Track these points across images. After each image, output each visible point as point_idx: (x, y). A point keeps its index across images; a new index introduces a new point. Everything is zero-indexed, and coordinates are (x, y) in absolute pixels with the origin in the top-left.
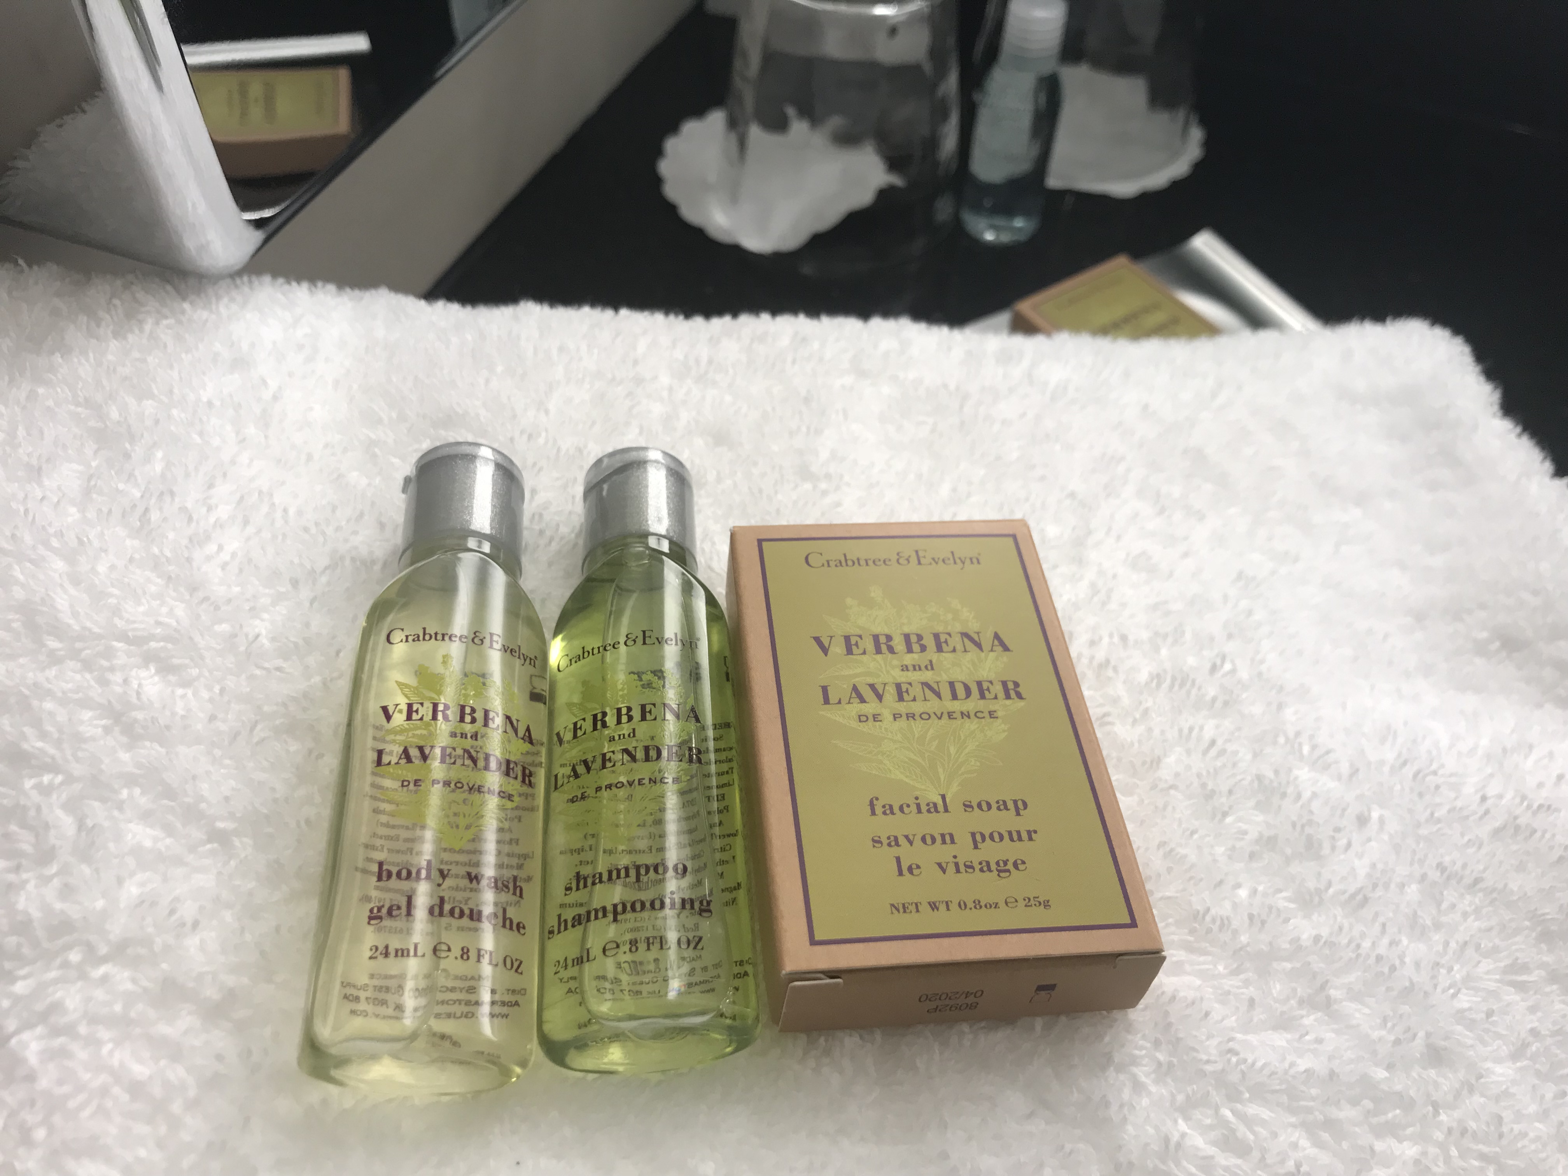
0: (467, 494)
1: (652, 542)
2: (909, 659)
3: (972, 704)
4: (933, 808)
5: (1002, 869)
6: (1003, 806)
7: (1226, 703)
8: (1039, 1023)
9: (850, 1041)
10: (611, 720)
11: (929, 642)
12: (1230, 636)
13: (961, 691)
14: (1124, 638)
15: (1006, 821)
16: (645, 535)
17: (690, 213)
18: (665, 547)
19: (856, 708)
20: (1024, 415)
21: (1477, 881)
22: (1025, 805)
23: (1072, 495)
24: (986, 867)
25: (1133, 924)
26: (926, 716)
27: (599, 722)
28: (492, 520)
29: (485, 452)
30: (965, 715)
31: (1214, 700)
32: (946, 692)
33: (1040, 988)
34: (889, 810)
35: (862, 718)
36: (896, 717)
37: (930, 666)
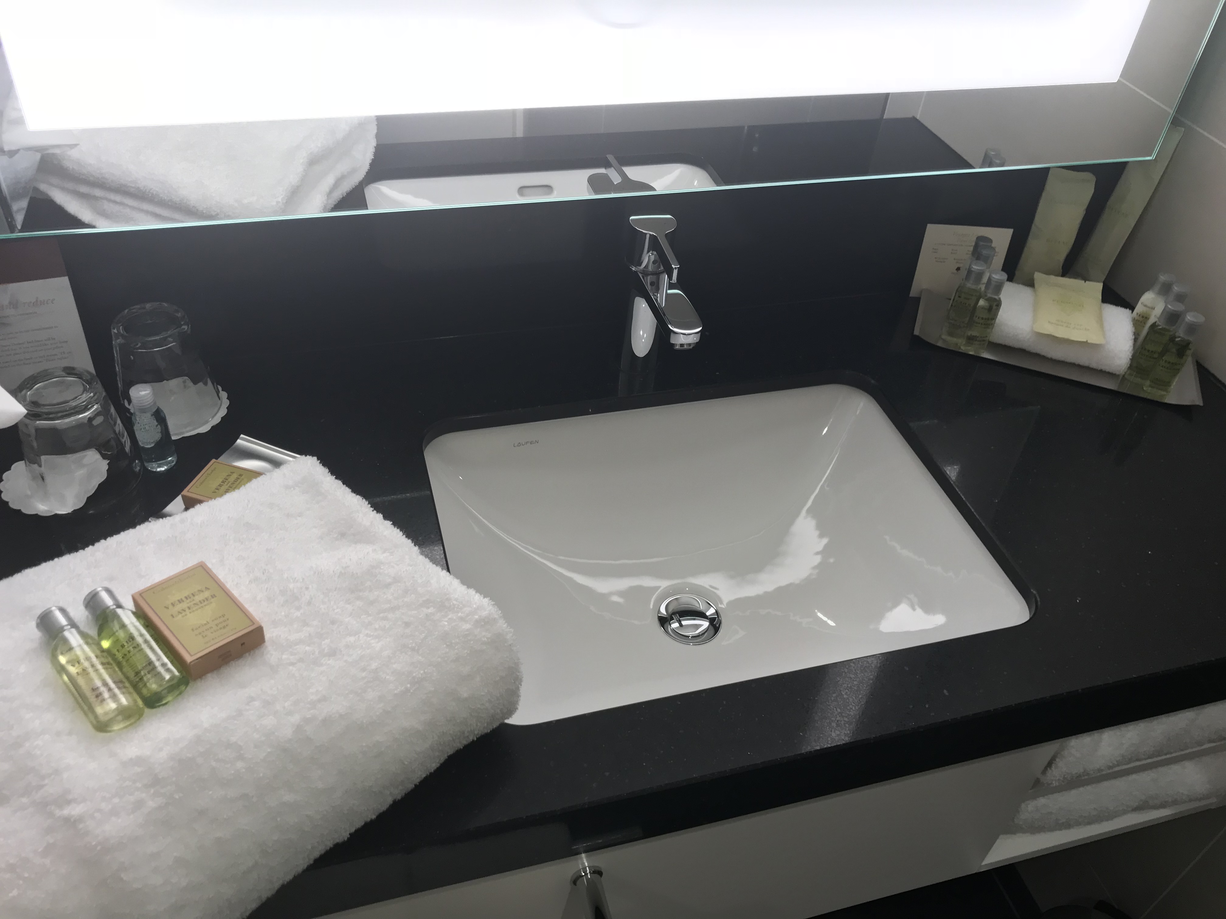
0: (56, 620)
1: (112, 608)
2: (188, 601)
3: (206, 603)
4: (205, 624)
5: (224, 627)
6: (220, 617)
7: (269, 579)
8: (247, 654)
9: (209, 675)
10: (125, 644)
11: (191, 596)
12: (267, 565)
13: (202, 602)
14: (240, 577)
15: (222, 619)
16: (108, 607)
17: (27, 511)
18: (115, 607)
19: (180, 616)
20: (195, 535)
21: (336, 589)
22: (225, 615)
23: (216, 550)
24: (221, 629)
25: (254, 624)
26: (197, 610)
27: (123, 646)
28: (66, 621)
29: (54, 608)
30: (205, 605)
31: (266, 579)
32: (199, 603)
33: (242, 645)
34: (197, 629)
35: (183, 616)
36: (190, 613)
37: (193, 600)
